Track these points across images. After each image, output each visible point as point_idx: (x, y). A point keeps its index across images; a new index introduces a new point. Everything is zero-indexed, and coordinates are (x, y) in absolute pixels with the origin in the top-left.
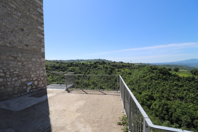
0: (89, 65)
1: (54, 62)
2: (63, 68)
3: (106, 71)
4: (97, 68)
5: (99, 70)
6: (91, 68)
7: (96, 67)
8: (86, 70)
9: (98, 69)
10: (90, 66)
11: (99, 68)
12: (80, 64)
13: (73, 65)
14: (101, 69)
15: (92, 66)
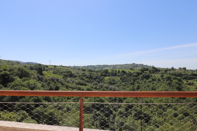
0: (135, 74)
1: (79, 69)
2: (96, 78)
3: (169, 84)
4: (150, 79)
5: (155, 82)
6: (139, 79)
7: (148, 77)
8: (132, 82)
9: (153, 80)
10: (136, 76)
11: (154, 78)
12: (119, 72)
13: (109, 73)
14: (159, 80)
15: (141, 76)
